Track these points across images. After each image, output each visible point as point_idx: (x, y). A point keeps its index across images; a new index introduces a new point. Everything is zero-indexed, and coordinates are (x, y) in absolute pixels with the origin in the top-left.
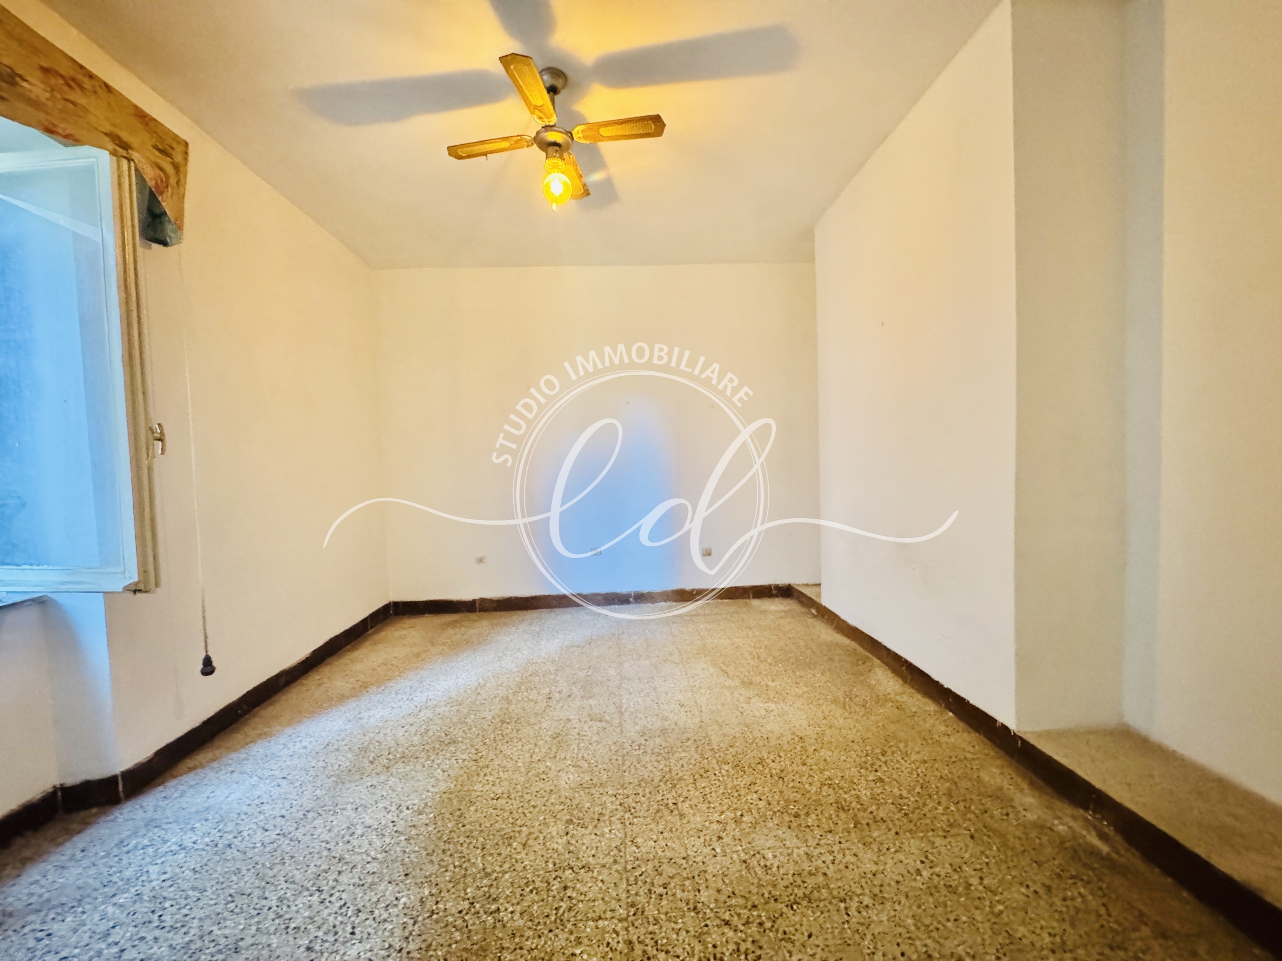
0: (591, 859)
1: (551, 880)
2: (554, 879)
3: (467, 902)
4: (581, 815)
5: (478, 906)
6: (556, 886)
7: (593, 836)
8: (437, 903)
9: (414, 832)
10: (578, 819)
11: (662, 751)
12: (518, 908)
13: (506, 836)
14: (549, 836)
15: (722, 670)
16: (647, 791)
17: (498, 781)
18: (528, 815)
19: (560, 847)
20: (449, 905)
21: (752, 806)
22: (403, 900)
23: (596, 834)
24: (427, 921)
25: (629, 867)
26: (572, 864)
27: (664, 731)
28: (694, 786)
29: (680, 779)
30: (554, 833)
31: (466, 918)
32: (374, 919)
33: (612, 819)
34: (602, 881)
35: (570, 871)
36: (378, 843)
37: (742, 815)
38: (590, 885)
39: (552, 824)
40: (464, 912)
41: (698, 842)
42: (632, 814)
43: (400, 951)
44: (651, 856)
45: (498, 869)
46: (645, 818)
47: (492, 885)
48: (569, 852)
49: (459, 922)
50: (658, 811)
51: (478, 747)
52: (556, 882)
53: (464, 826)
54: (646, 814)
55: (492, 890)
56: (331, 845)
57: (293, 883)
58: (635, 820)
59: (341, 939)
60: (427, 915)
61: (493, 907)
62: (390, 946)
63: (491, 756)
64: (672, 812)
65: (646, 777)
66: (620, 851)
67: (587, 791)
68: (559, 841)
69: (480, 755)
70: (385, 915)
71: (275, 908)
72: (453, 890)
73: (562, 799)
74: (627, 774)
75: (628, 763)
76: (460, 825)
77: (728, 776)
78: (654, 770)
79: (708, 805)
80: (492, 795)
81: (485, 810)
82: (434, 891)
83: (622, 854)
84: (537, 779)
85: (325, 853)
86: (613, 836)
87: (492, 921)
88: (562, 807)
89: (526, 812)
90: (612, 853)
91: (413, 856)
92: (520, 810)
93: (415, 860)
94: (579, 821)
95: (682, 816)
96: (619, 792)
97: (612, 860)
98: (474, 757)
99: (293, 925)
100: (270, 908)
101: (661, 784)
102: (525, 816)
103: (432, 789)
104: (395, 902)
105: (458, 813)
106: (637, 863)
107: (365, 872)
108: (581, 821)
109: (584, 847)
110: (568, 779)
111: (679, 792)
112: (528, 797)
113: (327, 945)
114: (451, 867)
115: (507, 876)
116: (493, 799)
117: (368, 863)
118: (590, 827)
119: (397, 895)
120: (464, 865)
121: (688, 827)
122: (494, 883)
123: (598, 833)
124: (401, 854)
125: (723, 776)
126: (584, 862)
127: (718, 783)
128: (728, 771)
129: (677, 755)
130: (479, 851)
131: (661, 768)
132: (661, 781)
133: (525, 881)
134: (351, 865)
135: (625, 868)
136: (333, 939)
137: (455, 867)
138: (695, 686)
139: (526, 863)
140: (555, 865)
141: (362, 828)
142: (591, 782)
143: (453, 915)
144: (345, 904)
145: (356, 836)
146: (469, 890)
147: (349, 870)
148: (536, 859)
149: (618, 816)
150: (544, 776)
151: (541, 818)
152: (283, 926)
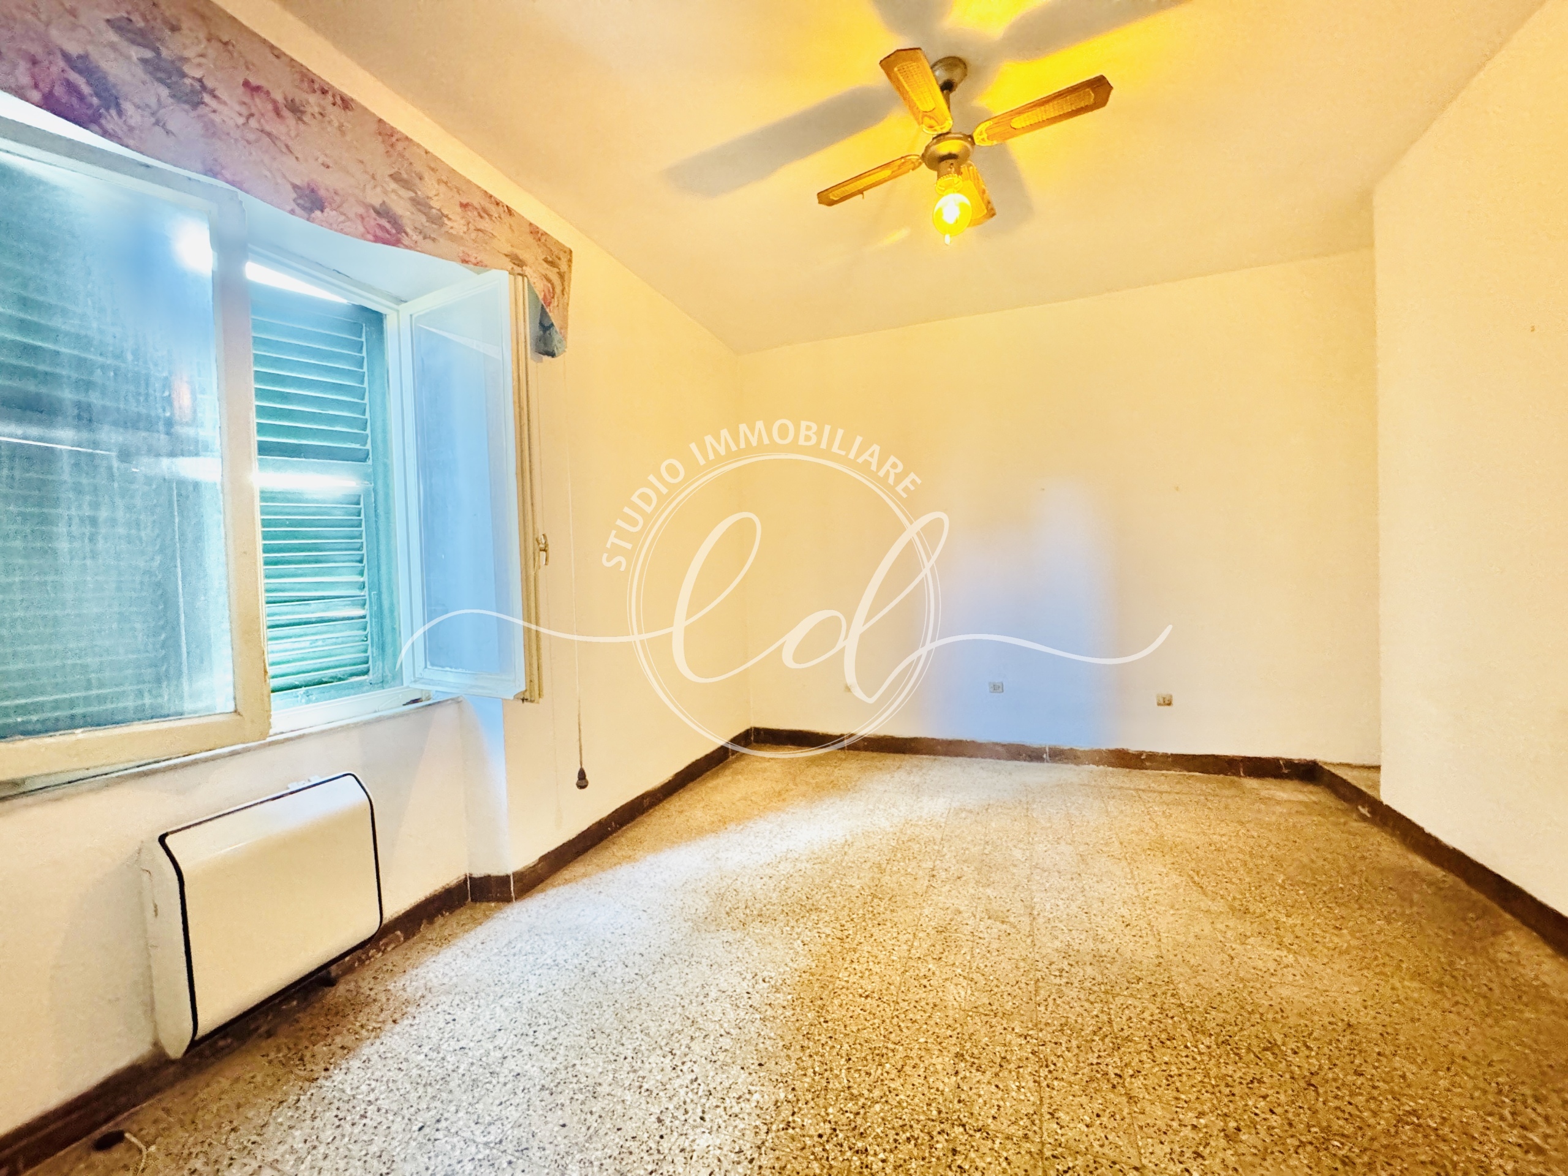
0: (990, 1120)
1: (935, 1133)
2: (939, 1133)
3: (828, 1126)
4: (976, 1052)
5: (841, 1135)
6: (941, 1145)
7: (993, 1089)
8: (793, 1114)
9: (770, 1012)
10: (971, 1057)
11: (1095, 988)
12: (891, 1158)
13: (877, 1052)
14: (932, 1069)
15: (1194, 882)
16: (1074, 1043)
17: (867, 973)
18: (905, 1030)
19: (947, 1090)
20: (807, 1122)
21: (1257, 1119)
22: (757, 1096)
23: (997, 1086)
24: (782, 1133)
25: (1048, 1153)
26: (965, 1120)
27: (1098, 958)
28: (1149, 1055)
29: (1128, 1039)
30: (939, 1067)
31: (827, 1147)
32: (725, 1109)
33: (1021, 1070)
34: (1006, 1159)
35: (961, 1129)
36: (731, 1015)
37: (1238, 1129)
38: (989, 1160)
39: (936, 1052)
40: (825, 1138)
41: (1161, 1150)
42: (1050, 1072)
43: (751, 1161)
44: (1082, 1147)
45: (866, 1092)
46: (1071, 1084)
47: (858, 1113)
48: (959, 1101)
49: (819, 1149)
50: (1092, 1080)
51: (843, 922)
52: (941, 1138)
53: (826, 1022)
54: (1072, 1079)
55: (859, 1120)
56: (686, 1002)
57: (647, 1034)
58: (1056, 1083)
59: (690, 1121)
60: (781, 1126)
61: (860, 1145)
62: (741, 1151)
63: (859, 938)
64: (1114, 1087)
65: (1072, 1021)
66: (1033, 1123)
67: (985, 1019)
68: (946, 1080)
69: (846, 933)
70: (736, 1109)
71: (629, 1059)
72: (812, 1104)
73: (950, 1021)
74: (1042, 1008)
75: (1043, 993)
76: (822, 1020)
77: (1210, 1056)
78: (1085, 1014)
79: (1175, 1094)
80: (860, 991)
81: (852, 1008)
82: (790, 1097)
83: (1035, 1128)
84: (916, 983)
85: (679, 1010)
86: (1022, 1097)
87: (858, 1163)
88: (949, 1033)
89: (902, 1025)
90: (1021, 1123)
91: (768, 1042)
92: (895, 1020)
93: (770, 1048)
94: (972, 1060)
95: (1131, 1099)
96: (1030, 1032)
97: (1021, 1133)
98: (839, 934)
99: (645, 1086)
100: (625, 1058)
101: (1096, 1038)
102: (901, 1030)
103: (791, 964)
104: (748, 1096)
105: (820, 1002)
106: (1060, 1150)
107: (718, 1046)
108: (976, 1061)
109: (981, 1101)
110: (957, 994)
111: (1126, 1059)
112: (904, 1005)
113: (677, 1123)
114: (810, 1072)
115: (877, 1107)
116: (861, 996)
117: (721, 1035)
118: (989, 1074)
119: (750, 1087)
120: (826, 1074)
121: (1142, 1120)
122: (862, 1111)
123: (1001, 1086)
124: (755, 1036)
125: (1200, 1053)
126: (980, 1124)
127: (1193, 1064)
128: (1209, 1047)
129: (1119, 1000)
130: (843, 1061)
131: (1095, 1013)
132: (1095, 1033)
133: (901, 1122)
134: (705, 1033)
135: (1041, 1152)
136: (683, 1118)
137: (815, 1073)
138: (1147, 898)
139: (902, 1097)
140: (940, 1112)
141: (715, 990)
142: (990, 1008)
143: (811, 1137)
144: (696, 1079)
145: (710, 999)
146: (830, 1110)
147: (701, 1038)
148: (914, 1096)
149: (1029, 1070)
150: (924, 982)
151: (922, 1040)
152: (638, 1084)
